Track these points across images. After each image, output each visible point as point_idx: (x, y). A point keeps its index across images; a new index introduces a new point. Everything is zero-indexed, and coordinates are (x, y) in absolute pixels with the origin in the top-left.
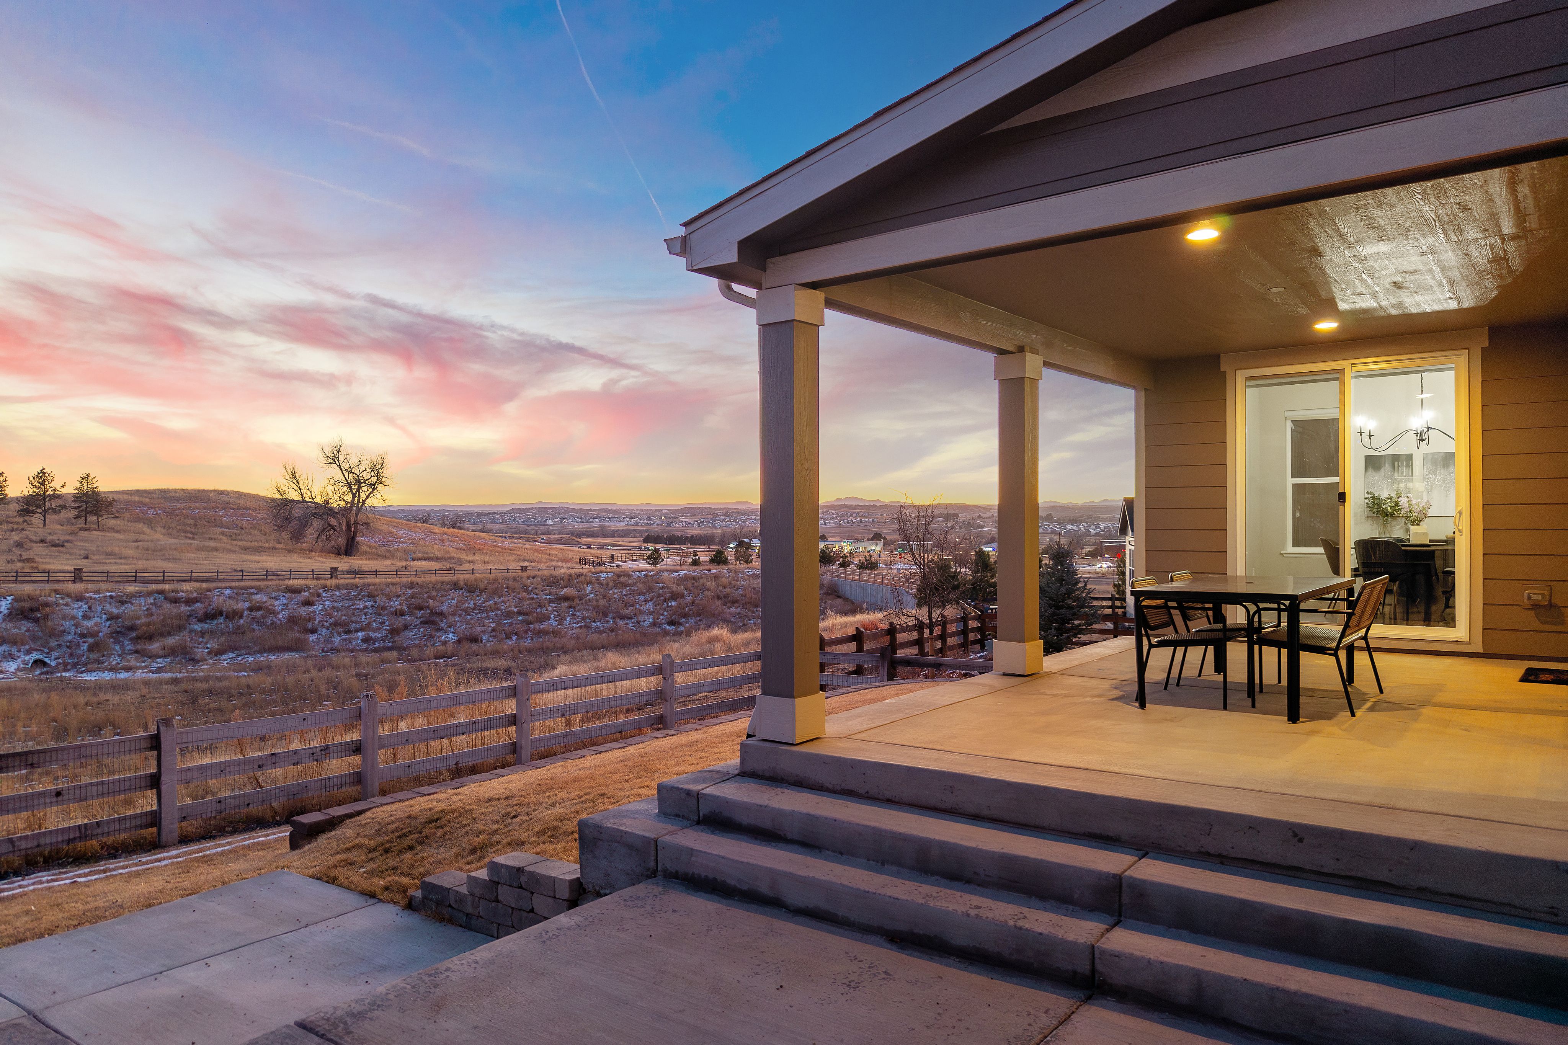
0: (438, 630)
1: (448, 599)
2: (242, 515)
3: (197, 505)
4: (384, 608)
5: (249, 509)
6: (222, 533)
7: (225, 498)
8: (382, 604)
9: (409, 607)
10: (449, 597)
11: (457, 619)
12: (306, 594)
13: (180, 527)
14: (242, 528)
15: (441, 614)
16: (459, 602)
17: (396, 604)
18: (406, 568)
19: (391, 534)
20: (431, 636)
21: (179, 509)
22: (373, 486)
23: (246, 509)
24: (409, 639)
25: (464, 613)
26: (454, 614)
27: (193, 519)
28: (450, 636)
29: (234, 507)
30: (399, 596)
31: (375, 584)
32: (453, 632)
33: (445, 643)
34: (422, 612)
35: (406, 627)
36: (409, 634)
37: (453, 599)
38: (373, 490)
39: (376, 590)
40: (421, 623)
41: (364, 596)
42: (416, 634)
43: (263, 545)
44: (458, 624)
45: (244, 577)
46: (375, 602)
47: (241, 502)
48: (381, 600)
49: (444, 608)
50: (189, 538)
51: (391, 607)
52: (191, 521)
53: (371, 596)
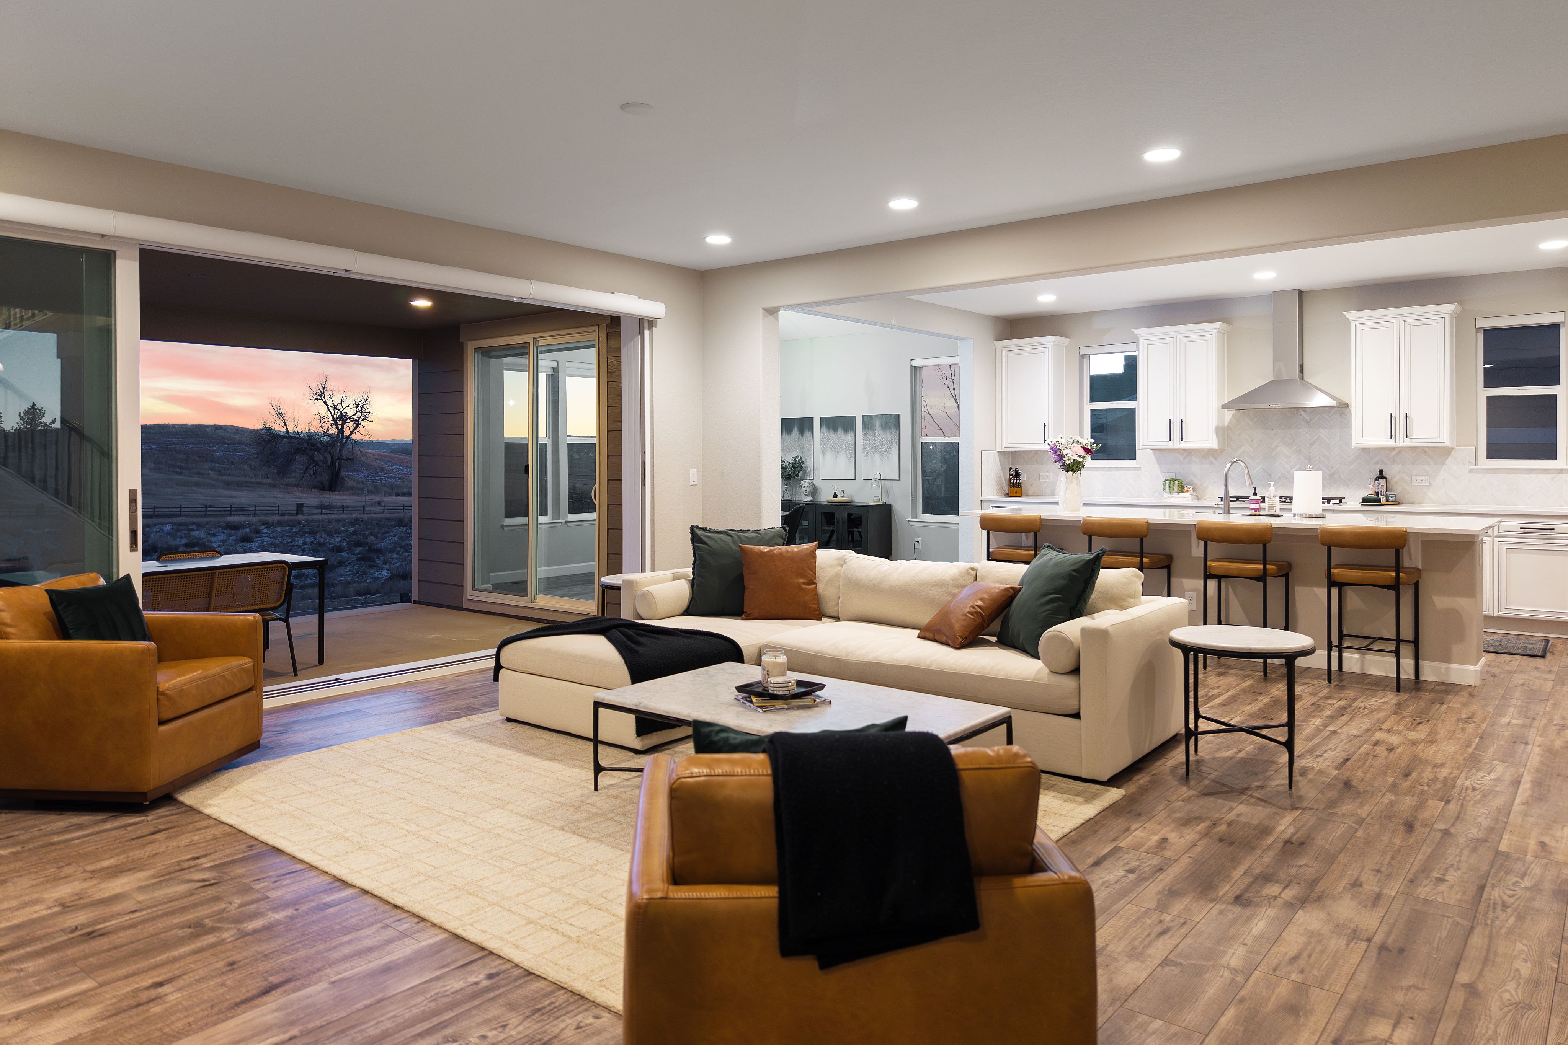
0: (372, 567)
1: (390, 536)
2: (236, 450)
3: (192, 440)
4: (323, 544)
5: (243, 444)
6: (212, 469)
7: (221, 433)
8: (322, 540)
9: (348, 543)
10: (391, 533)
11: (395, 556)
12: (247, 530)
13: (171, 462)
14: (232, 463)
15: (379, 551)
16: (400, 538)
17: (337, 540)
18: (379, 503)
19: (381, 469)
20: (364, 573)
21: (174, 444)
22: (357, 423)
23: (241, 443)
24: (341, 575)
25: (402, 550)
26: (391, 551)
27: (184, 454)
28: (384, 572)
29: (229, 442)
30: (340, 533)
31: (318, 521)
32: (387, 569)
33: (376, 579)
34: (361, 548)
35: (341, 564)
36: (341, 570)
37: (395, 536)
38: (357, 426)
39: (318, 527)
40: (358, 559)
41: (305, 533)
42: (349, 571)
43: (250, 480)
44: (395, 561)
45: (208, 513)
46: (315, 538)
47: (237, 437)
48: (321, 537)
49: (383, 545)
50: (178, 473)
51: (330, 544)
52: (183, 456)
53: (312, 533)
